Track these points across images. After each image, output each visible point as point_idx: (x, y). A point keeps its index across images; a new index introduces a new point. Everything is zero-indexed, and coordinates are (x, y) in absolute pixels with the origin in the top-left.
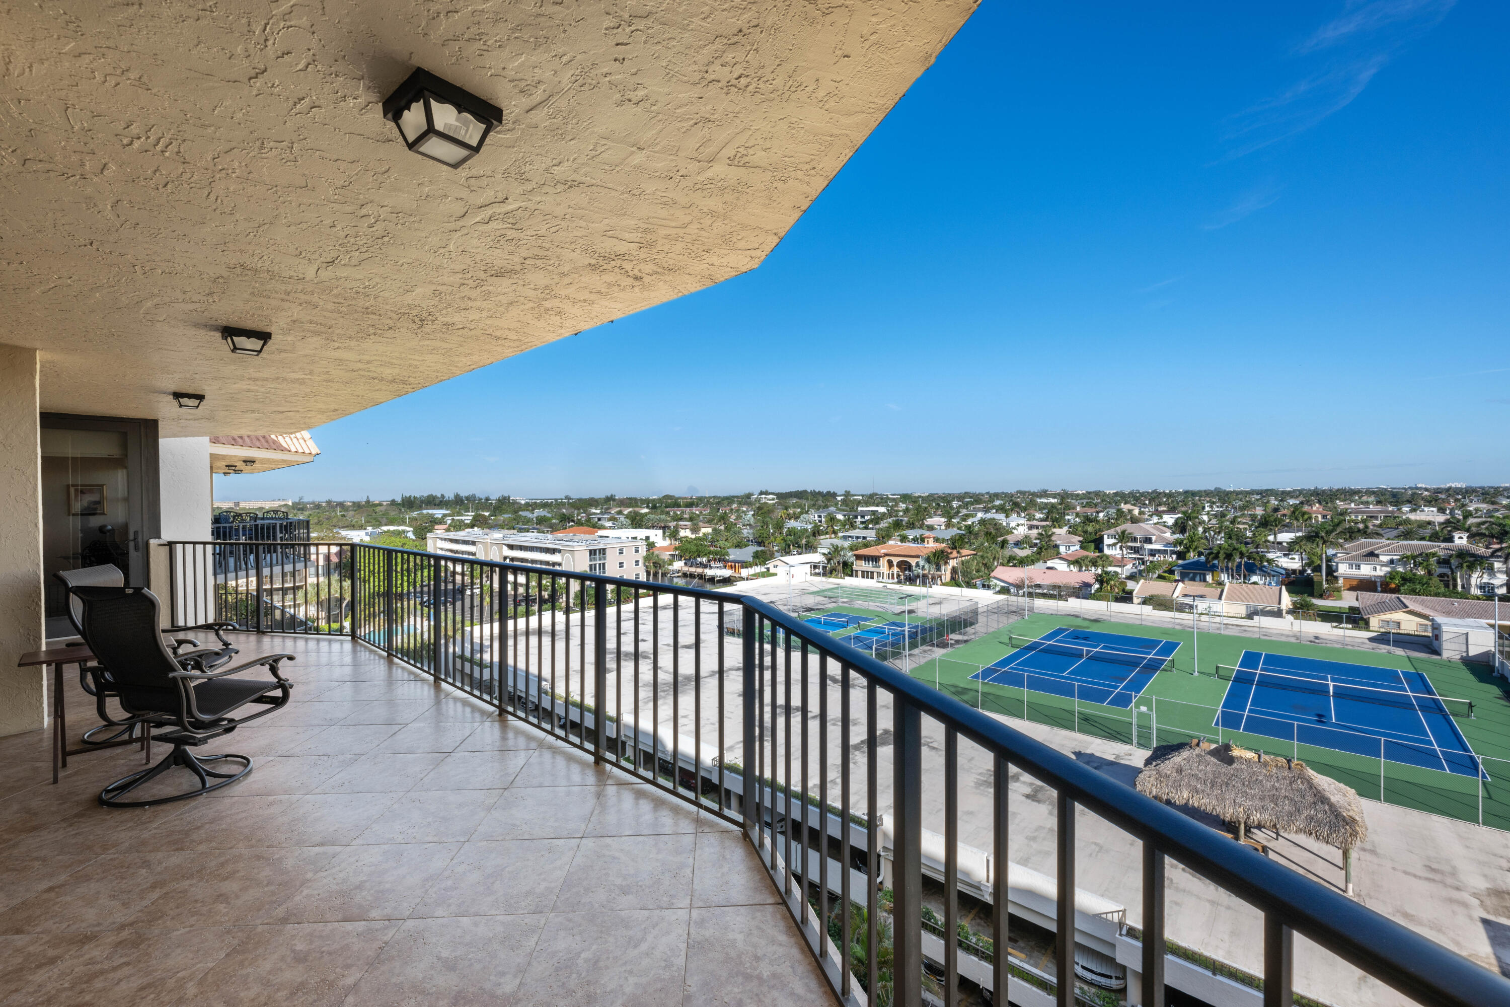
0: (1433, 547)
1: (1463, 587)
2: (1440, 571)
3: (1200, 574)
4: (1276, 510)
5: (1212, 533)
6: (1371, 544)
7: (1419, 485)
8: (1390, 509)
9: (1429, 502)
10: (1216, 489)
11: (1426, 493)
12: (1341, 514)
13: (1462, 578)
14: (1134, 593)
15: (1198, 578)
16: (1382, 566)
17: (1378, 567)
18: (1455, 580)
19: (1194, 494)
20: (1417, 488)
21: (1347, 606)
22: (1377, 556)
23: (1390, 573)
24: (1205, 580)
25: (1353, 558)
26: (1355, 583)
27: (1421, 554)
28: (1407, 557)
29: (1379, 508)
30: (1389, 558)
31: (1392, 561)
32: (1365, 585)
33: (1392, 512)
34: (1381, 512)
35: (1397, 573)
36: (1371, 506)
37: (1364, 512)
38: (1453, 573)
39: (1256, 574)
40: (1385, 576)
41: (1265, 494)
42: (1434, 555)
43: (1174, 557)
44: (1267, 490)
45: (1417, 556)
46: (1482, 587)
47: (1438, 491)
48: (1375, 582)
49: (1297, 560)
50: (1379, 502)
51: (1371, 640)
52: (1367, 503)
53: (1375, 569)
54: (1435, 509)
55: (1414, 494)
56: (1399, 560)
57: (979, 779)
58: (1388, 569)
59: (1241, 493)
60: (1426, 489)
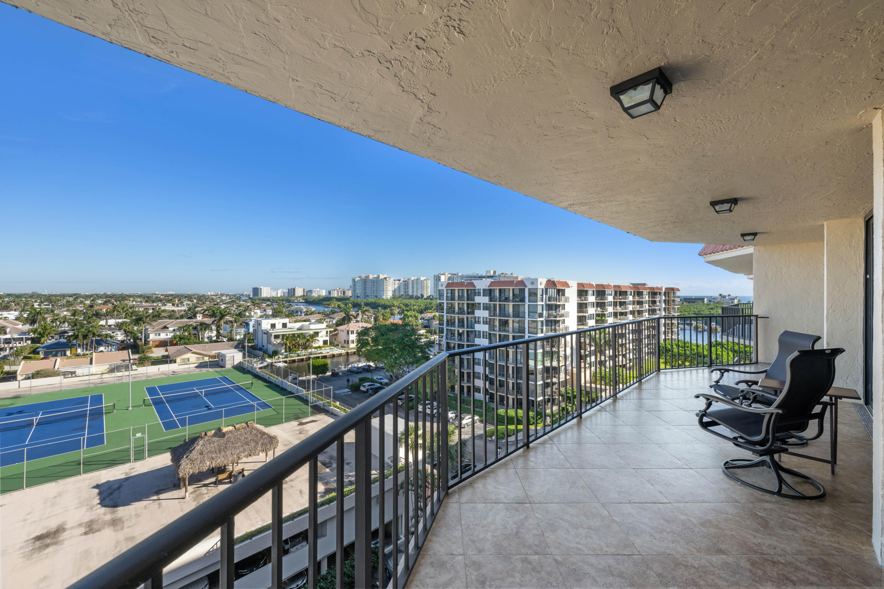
0: (191, 322)
1: (202, 339)
2: (194, 332)
3: (61, 351)
4: (91, 306)
5: (58, 323)
6: (164, 322)
7: (156, 293)
8: (155, 304)
9: (169, 301)
10: (32, 293)
11: (162, 297)
12: (131, 308)
13: (201, 334)
14: (18, 373)
15: (60, 354)
16: (170, 333)
17: (168, 334)
18: (199, 336)
19: (18, 296)
20: (156, 294)
21: (161, 355)
22: (168, 328)
23: (174, 336)
24: (65, 355)
25: (157, 330)
26: (157, 343)
27: (186, 325)
28: (181, 327)
29: (147, 304)
30: (173, 328)
31: (174, 330)
32: (163, 344)
33: (156, 306)
34: (150, 306)
35: (177, 335)
36: (144, 303)
37: (142, 307)
38: (198, 332)
39: (102, 346)
40: (172, 338)
41: (76, 296)
42: (191, 325)
43: (29, 342)
44: (75, 295)
45: (185, 327)
46: (208, 338)
47: (167, 296)
48: (167, 341)
49: (119, 335)
50: (146, 301)
51: (196, 367)
52: (141, 302)
53: (167, 335)
54: (171, 304)
55: (156, 298)
56: (178, 329)
57: (24, 553)
58: (173, 334)
59: (56, 296)
60: (162, 295)
